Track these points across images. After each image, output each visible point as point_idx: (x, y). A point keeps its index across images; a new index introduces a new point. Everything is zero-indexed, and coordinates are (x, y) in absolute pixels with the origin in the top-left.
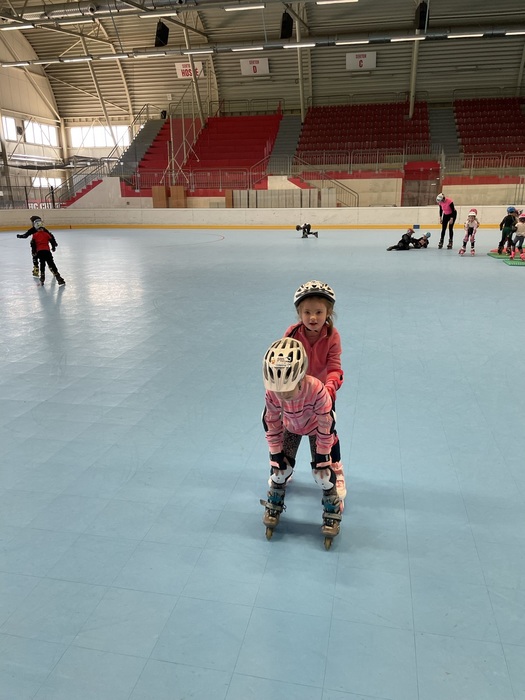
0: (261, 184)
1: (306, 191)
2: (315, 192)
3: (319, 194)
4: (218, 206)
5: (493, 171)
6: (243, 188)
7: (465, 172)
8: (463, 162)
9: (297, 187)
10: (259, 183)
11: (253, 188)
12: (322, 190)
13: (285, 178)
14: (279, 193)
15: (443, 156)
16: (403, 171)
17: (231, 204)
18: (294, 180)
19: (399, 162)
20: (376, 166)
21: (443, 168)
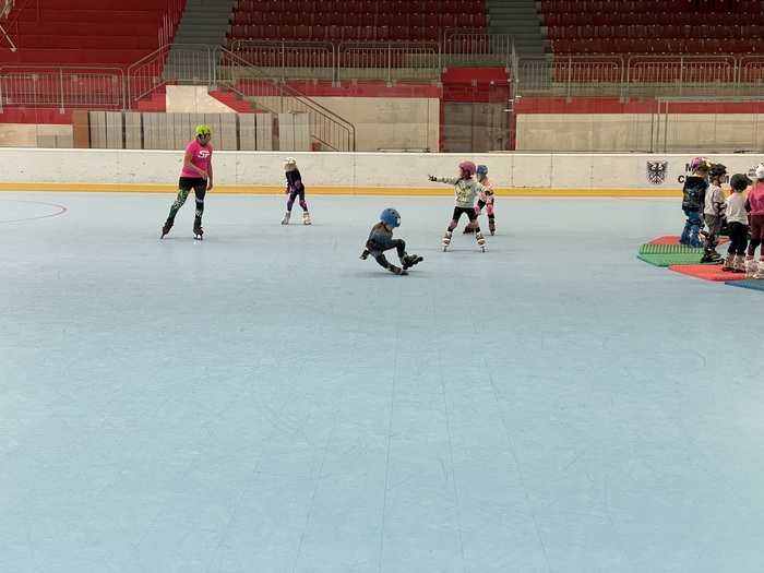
0: (152, 99)
1: (247, 118)
2: (265, 121)
3: (275, 123)
4: (56, 142)
5: (609, 89)
6: (112, 108)
7: (558, 89)
8: (553, 71)
9: (228, 110)
10: (148, 97)
11: (134, 107)
12: (281, 117)
13: (202, 90)
14: (191, 119)
15: (514, 59)
16: (440, 85)
17: (86, 139)
18: (221, 94)
19: (433, 66)
20: (387, 73)
21: (515, 81)
